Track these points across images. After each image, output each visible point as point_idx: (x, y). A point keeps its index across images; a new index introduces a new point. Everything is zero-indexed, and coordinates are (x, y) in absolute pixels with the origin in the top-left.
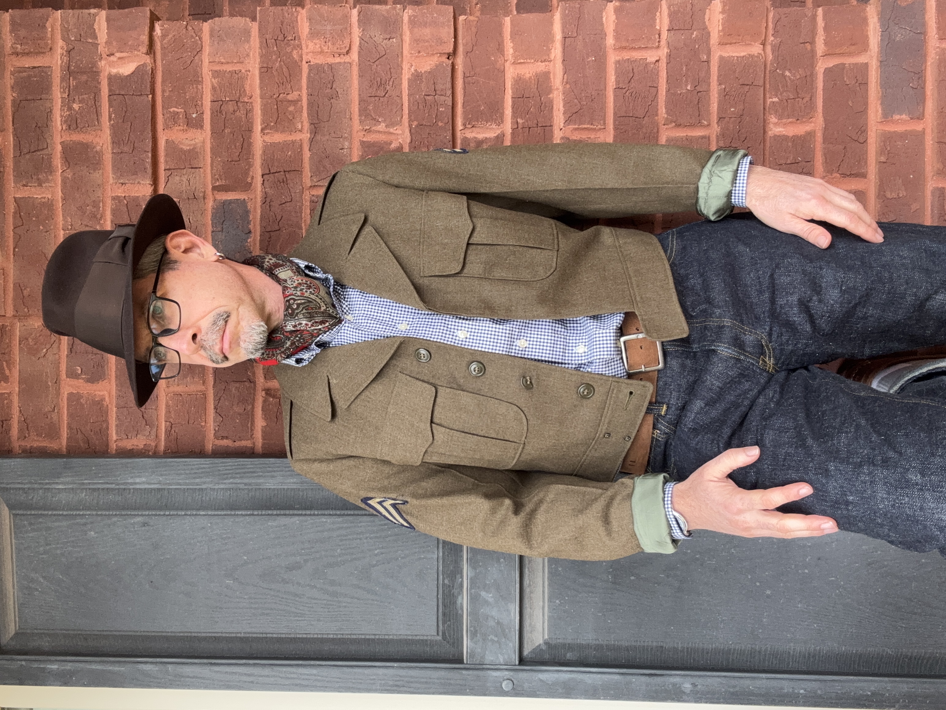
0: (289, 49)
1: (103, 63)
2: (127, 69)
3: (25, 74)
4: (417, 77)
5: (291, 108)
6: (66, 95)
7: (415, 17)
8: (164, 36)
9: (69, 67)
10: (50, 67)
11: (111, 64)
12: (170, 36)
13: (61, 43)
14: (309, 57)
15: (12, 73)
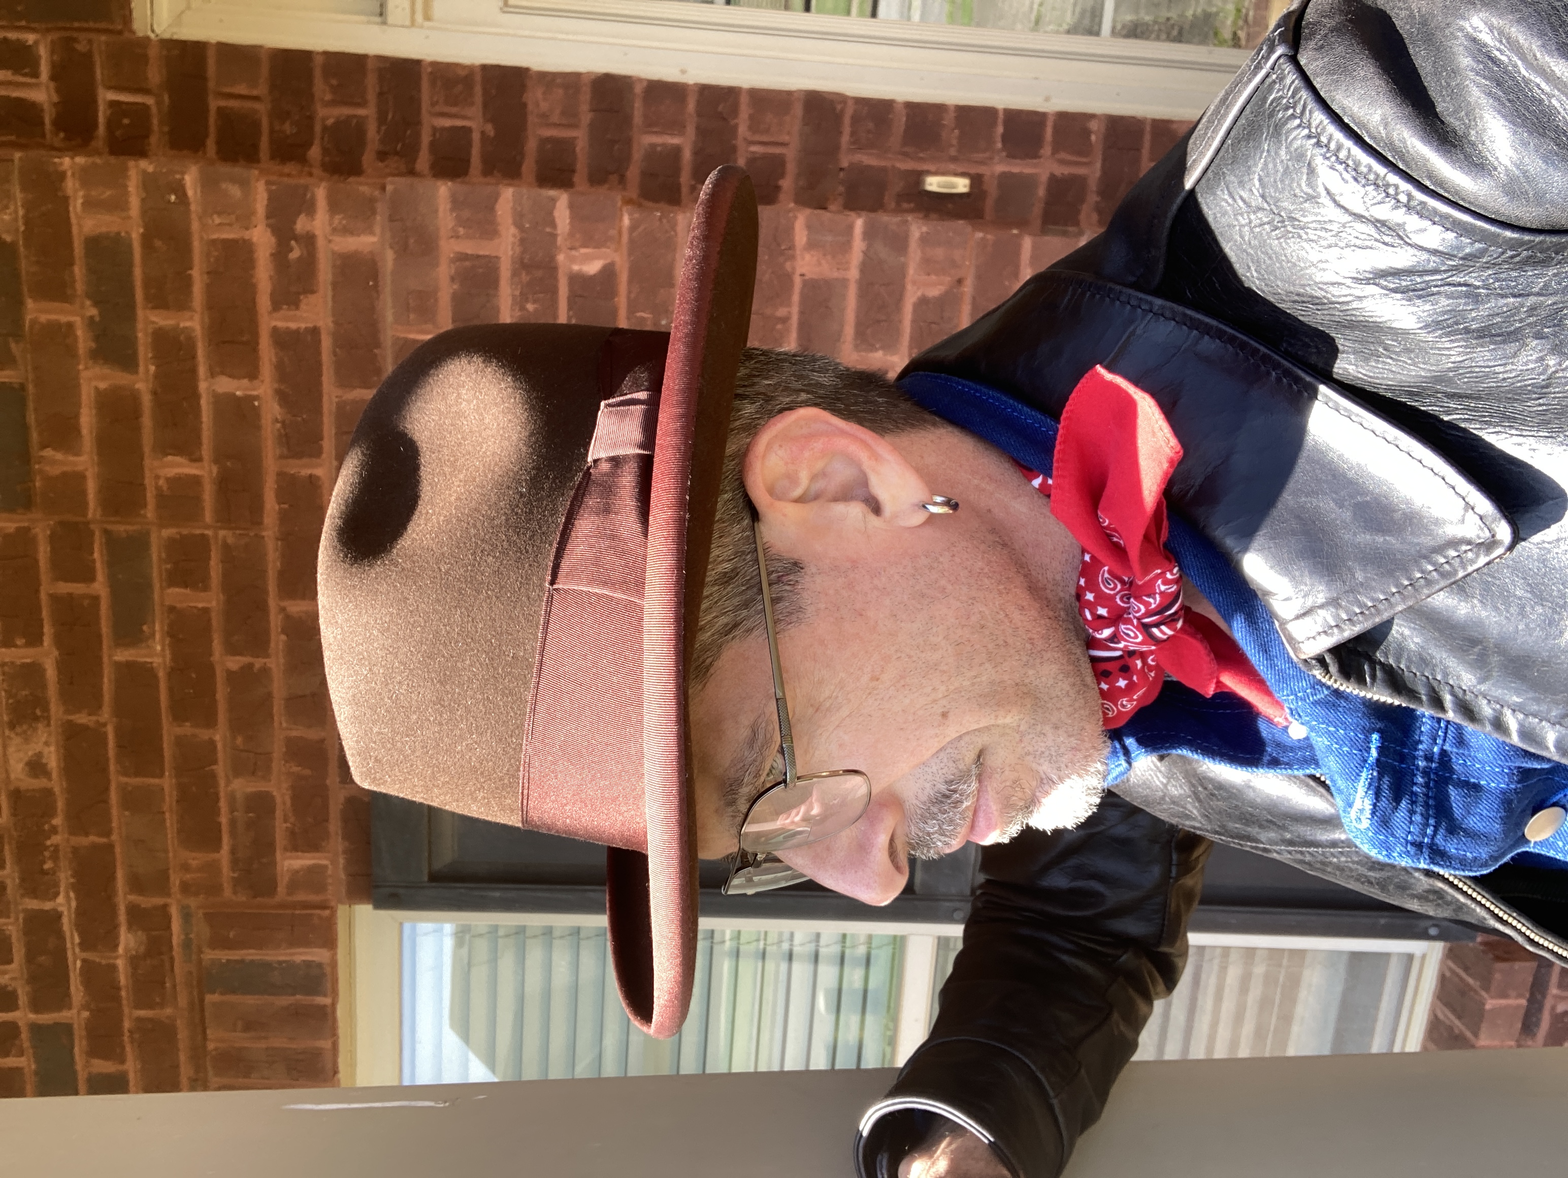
0: (781, 259)
1: (561, 258)
2: (593, 268)
3: (467, 264)
4: (923, 301)
5: (779, 326)
6: (517, 293)
7: (928, 233)
8: (633, 228)
9: (522, 260)
10: (497, 258)
11: (573, 260)
12: (641, 229)
13: (513, 230)
14: (803, 271)
15: (453, 261)
